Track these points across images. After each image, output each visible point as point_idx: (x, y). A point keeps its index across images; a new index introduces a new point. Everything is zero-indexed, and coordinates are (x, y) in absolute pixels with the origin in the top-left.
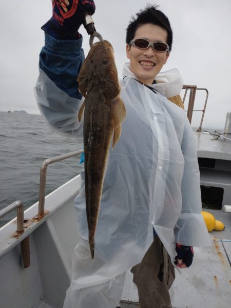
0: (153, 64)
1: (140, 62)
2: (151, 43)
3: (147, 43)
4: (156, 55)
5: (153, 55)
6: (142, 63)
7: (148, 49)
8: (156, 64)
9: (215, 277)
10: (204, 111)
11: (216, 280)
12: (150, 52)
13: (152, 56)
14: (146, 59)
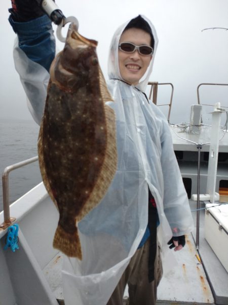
0: (138, 68)
1: (126, 66)
2: (137, 47)
3: (134, 47)
4: (141, 59)
5: (139, 58)
6: (129, 66)
7: (134, 52)
8: (141, 68)
9: (184, 265)
10: (170, 105)
11: (184, 267)
12: (136, 56)
13: (138, 60)
14: (132, 63)
